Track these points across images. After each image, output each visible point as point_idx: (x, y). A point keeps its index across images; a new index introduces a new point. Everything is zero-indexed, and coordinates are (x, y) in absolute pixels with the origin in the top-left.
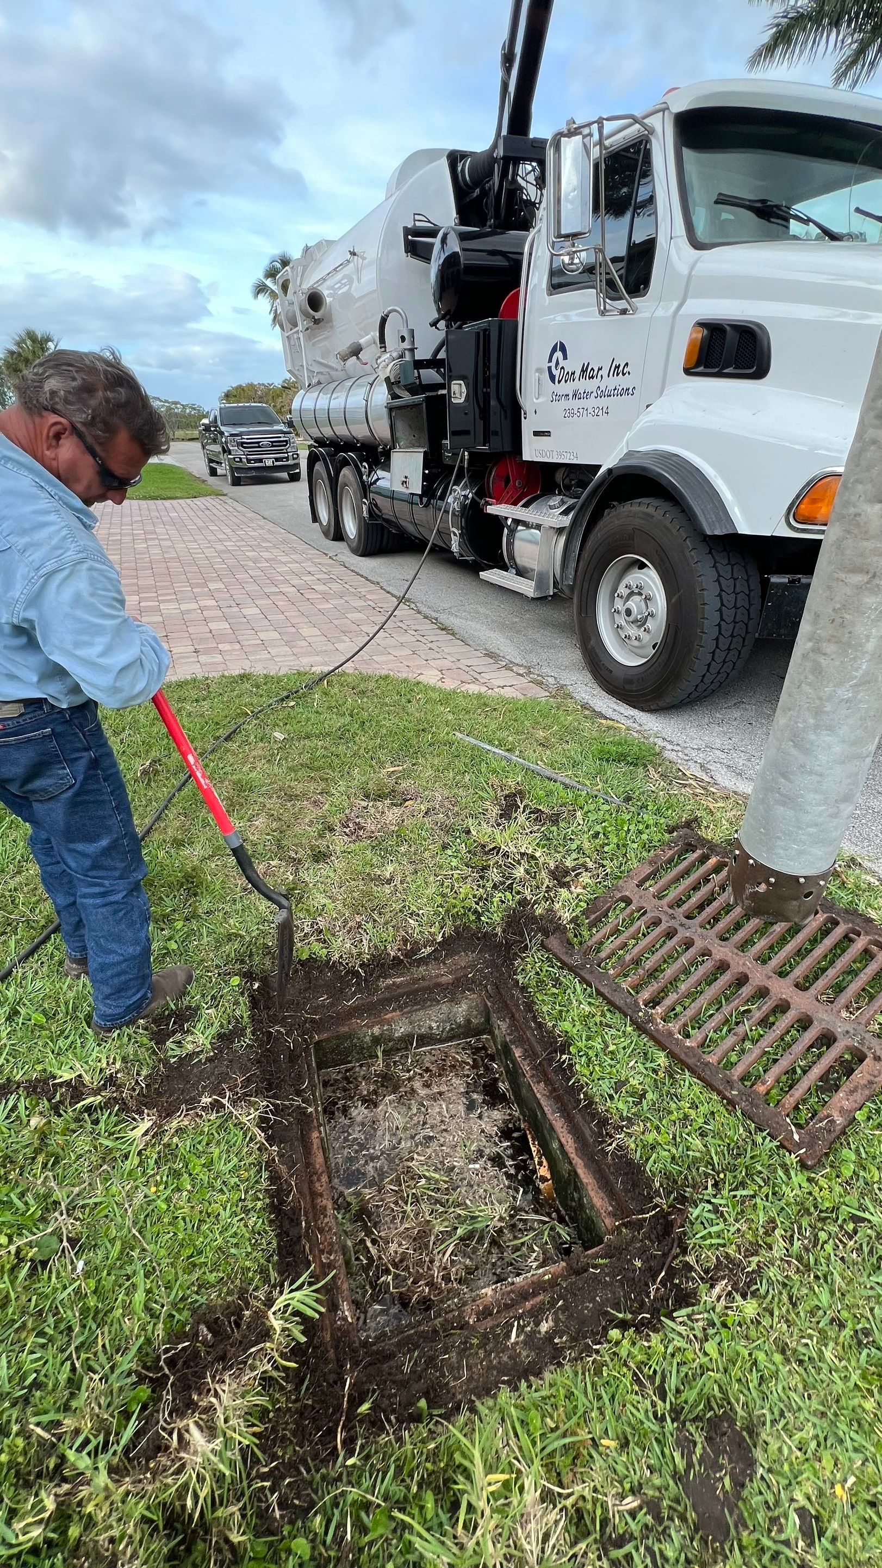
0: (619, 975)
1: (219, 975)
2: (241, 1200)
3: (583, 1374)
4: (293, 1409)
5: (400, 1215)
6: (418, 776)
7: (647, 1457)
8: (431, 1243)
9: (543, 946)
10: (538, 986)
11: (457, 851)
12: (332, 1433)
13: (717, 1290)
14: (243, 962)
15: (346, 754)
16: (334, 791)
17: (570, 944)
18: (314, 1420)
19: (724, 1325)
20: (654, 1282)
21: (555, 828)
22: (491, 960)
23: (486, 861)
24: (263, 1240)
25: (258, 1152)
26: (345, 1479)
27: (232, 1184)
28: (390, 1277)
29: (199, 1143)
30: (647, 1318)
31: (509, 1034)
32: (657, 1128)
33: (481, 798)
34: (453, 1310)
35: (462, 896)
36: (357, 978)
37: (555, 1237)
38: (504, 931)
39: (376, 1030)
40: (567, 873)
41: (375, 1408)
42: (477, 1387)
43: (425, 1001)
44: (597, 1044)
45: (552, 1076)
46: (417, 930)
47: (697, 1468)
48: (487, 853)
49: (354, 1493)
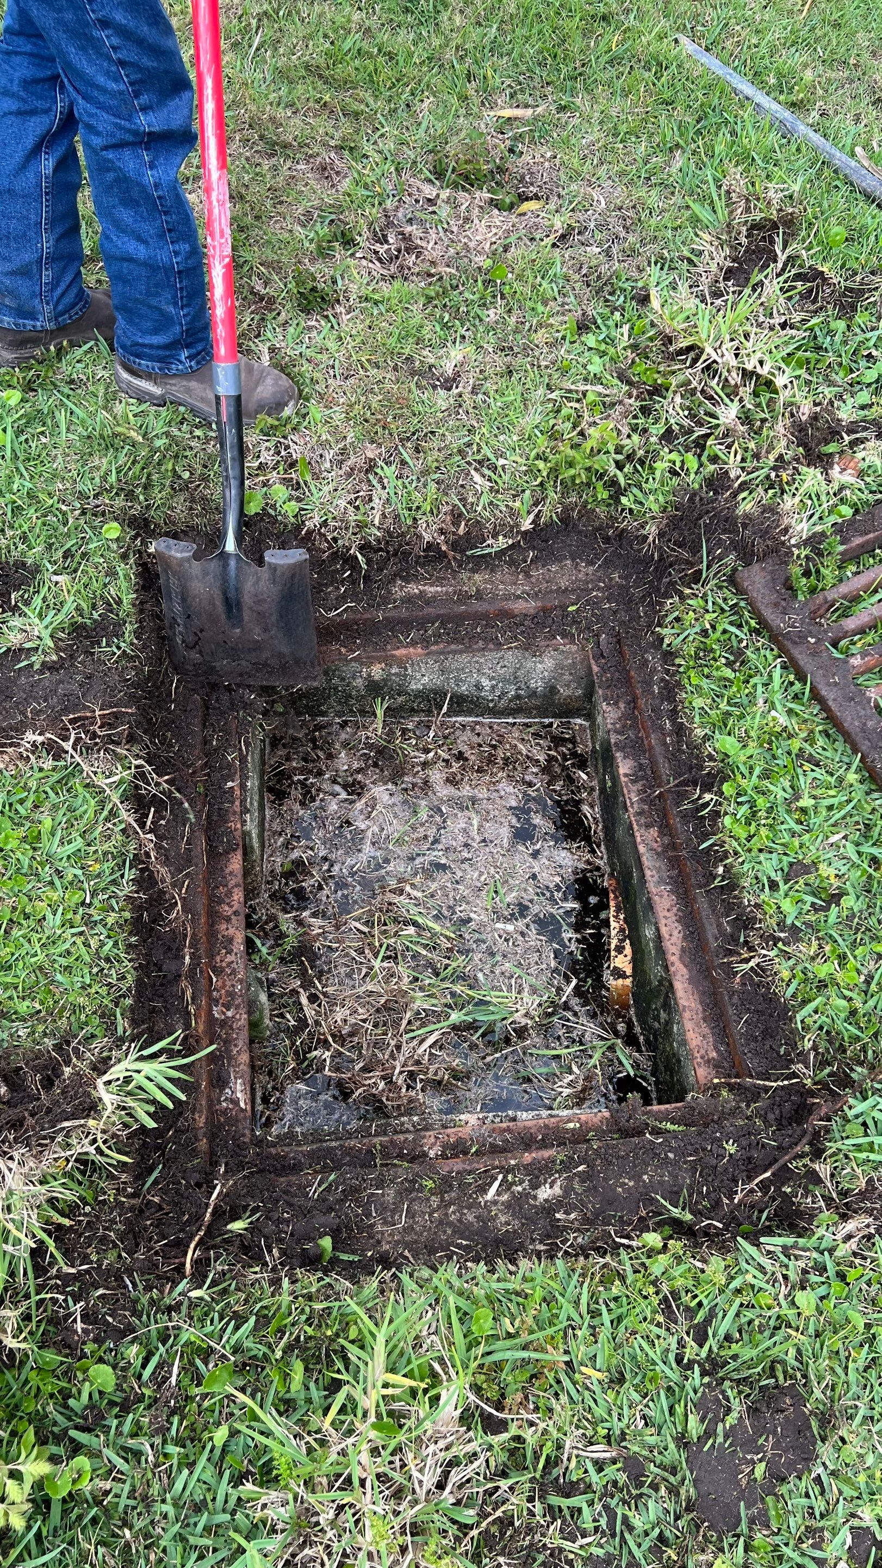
0: (869, 670)
1: (83, 513)
2: (83, 903)
3: (583, 1275)
4: (127, 1205)
5: (364, 971)
6: (566, 142)
7: (647, 1406)
8: (404, 1022)
9: (732, 580)
10: (697, 657)
11: (610, 341)
12: (180, 1246)
13: (850, 1226)
14: (130, 496)
15: (411, 55)
16: (368, 149)
17: (791, 588)
18: (158, 1224)
19: (842, 1276)
20: (750, 1179)
21: (841, 325)
22: (621, 587)
23: (664, 375)
24: (113, 971)
25: (119, 838)
26: (184, 1309)
27: (70, 877)
28: (327, 1054)
29: (21, 802)
30: (716, 1227)
31: (617, 732)
32: (842, 958)
33: (695, 221)
34: (408, 1131)
35: (588, 445)
36: (353, 568)
37: (610, 1061)
38: (661, 535)
39: (377, 671)
40: (833, 433)
41: (253, 1229)
42: (416, 1242)
43: (473, 638)
44: (779, 790)
45: (676, 822)
46: (485, 499)
47: (720, 1439)
48: (671, 357)
49: (189, 1334)
